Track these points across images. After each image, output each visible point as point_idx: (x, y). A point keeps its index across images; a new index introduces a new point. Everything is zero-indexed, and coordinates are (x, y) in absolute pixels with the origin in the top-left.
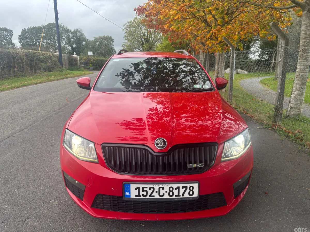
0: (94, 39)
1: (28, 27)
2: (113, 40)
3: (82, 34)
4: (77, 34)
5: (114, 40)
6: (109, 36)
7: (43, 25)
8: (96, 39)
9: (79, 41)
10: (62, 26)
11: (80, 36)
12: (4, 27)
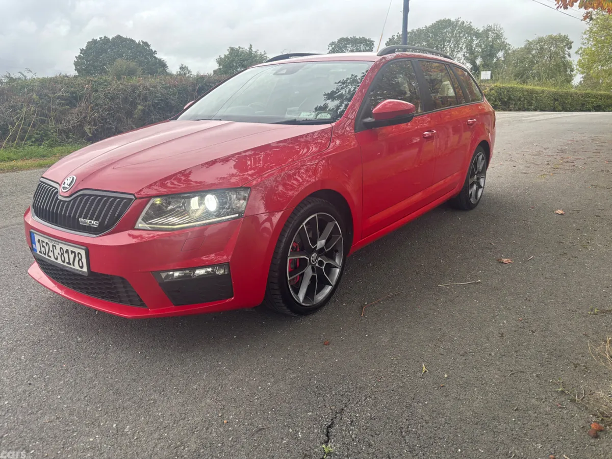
0: (526, 43)
1: (398, 33)
2: (571, 43)
3: (498, 36)
4: (488, 38)
5: (572, 45)
6: (563, 34)
7: (426, 27)
8: (530, 43)
9: (491, 50)
10: (460, 23)
11: (494, 40)
12: (361, 37)
